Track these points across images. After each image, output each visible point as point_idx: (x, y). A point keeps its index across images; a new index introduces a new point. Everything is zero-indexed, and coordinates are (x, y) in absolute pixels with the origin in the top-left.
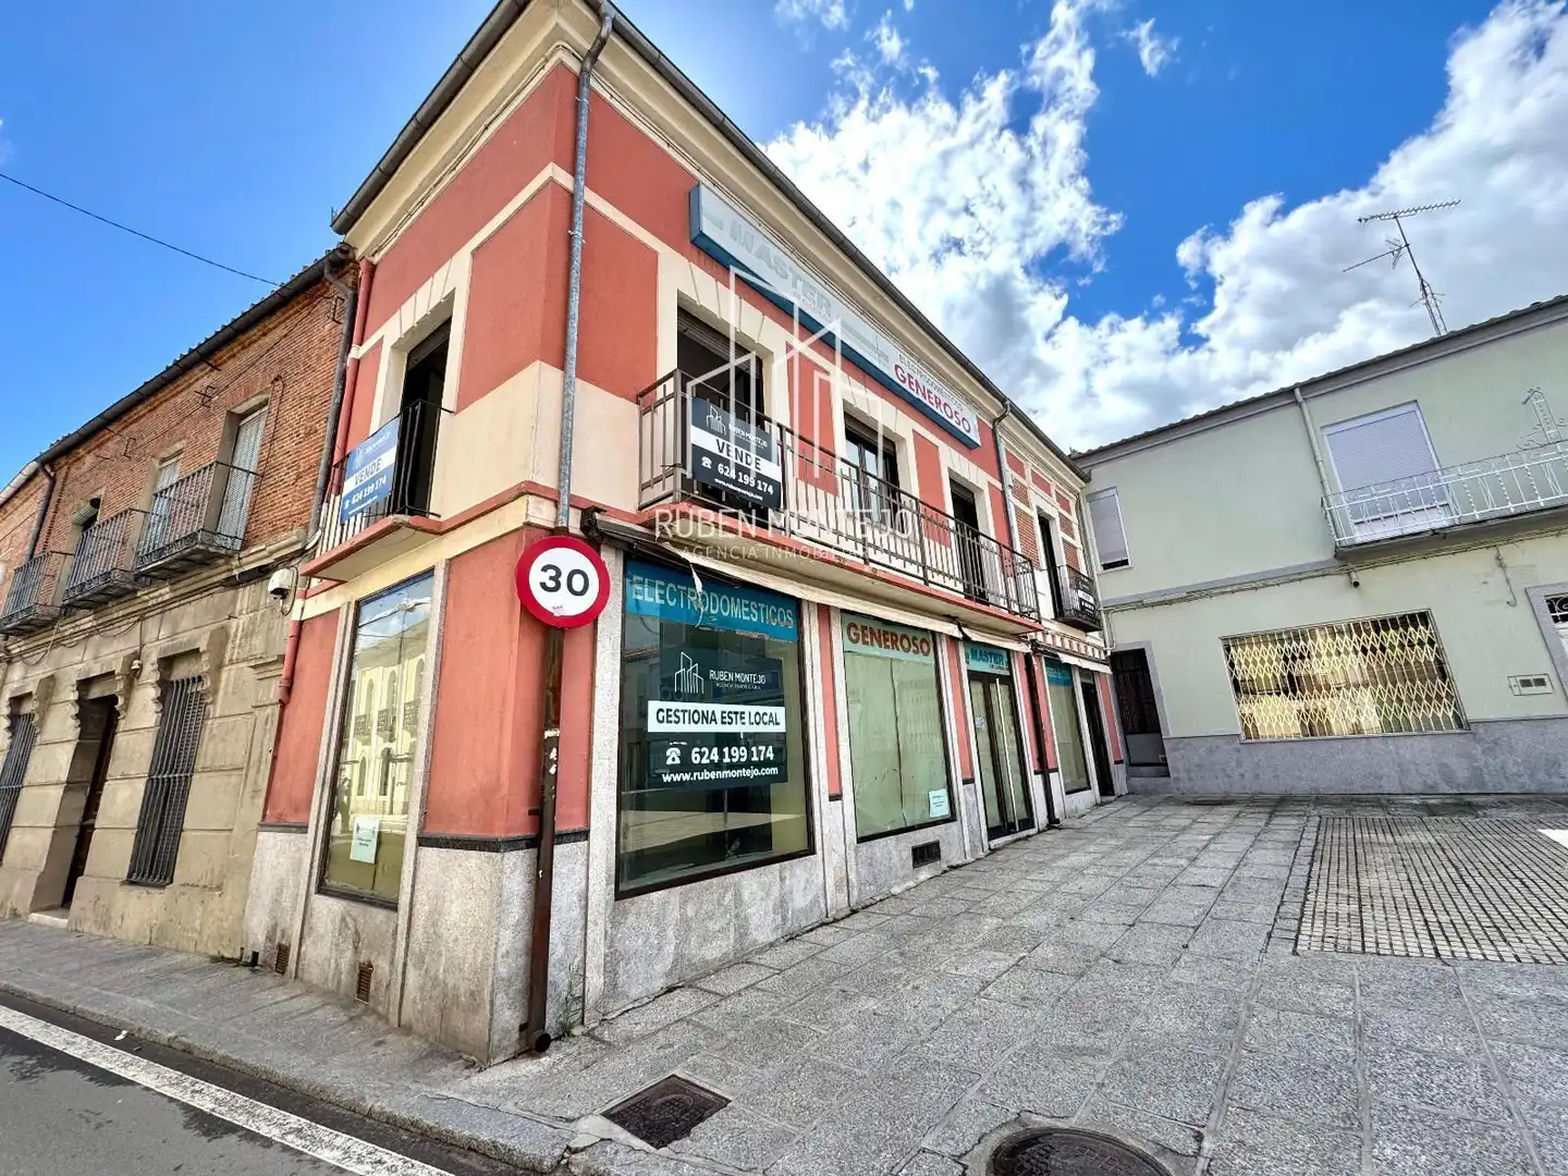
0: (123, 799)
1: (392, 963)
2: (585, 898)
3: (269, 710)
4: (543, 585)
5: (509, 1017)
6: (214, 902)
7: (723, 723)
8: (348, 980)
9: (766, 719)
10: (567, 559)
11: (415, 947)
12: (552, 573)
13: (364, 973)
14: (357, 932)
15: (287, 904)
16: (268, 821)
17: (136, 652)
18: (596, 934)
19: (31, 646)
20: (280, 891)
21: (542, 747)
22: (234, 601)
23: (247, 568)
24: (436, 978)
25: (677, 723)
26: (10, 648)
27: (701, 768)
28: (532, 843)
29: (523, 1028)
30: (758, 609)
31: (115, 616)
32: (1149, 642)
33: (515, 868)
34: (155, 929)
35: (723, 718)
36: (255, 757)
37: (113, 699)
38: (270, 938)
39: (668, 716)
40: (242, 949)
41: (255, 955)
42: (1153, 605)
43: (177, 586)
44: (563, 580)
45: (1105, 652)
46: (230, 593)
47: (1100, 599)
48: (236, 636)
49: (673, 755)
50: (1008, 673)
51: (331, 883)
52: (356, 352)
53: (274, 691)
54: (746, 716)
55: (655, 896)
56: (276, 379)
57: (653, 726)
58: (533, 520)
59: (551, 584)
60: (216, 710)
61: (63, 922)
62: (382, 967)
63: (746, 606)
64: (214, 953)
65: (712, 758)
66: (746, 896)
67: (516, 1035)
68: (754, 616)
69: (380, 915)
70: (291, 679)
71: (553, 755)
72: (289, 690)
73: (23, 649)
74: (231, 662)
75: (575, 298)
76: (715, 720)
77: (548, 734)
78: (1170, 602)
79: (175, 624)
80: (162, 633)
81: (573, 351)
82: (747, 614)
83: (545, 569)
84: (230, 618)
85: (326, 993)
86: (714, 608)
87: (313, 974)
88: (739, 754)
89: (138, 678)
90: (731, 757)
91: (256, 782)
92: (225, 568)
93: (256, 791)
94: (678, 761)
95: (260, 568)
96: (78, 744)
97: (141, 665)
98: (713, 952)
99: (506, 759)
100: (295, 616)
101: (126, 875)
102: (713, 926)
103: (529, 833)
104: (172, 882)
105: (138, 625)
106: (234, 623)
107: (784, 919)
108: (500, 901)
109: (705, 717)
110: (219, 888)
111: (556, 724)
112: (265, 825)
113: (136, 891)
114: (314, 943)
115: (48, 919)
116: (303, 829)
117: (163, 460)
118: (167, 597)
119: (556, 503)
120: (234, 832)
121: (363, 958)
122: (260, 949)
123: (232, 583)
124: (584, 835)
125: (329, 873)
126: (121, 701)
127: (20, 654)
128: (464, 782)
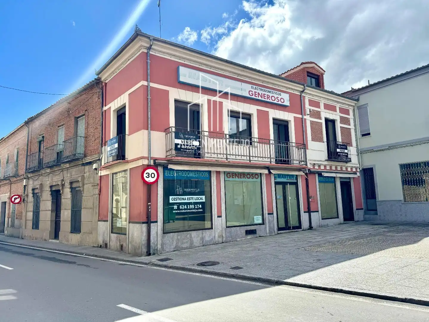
0: (66, 214)
1: (126, 244)
2: (157, 233)
3: (97, 196)
4: (146, 177)
5: (145, 250)
6: (91, 236)
7: (188, 200)
8: (119, 247)
9: (199, 199)
10: (150, 171)
11: (130, 240)
12: (148, 174)
13: (122, 246)
14: (120, 239)
15: (106, 235)
16: (99, 219)
17: (62, 179)
18: (159, 239)
19: (34, 175)
20: (104, 233)
21: (148, 206)
22: (84, 169)
23: (87, 162)
24: (133, 245)
25: (176, 200)
26: (28, 175)
27: (182, 210)
28: (147, 223)
29: (147, 252)
30: (198, 173)
31: (55, 170)
32: (375, 165)
33: (144, 226)
34: (79, 242)
35: (188, 199)
36: (95, 205)
37: (59, 191)
38: (103, 242)
39: (174, 199)
40: (98, 245)
41: (101, 246)
42: (377, 151)
43: (71, 164)
44: (150, 175)
45: (360, 169)
46: (83, 167)
47: (359, 148)
48: (86, 178)
49: (175, 207)
50: (296, 181)
51: (114, 231)
52: (105, 108)
53: (97, 191)
54: (194, 198)
55: (171, 234)
56: (86, 110)
57: (171, 201)
58: (143, 164)
59: (148, 176)
60: (84, 195)
61: (58, 241)
62: (124, 245)
63: (194, 173)
64: (92, 246)
65: (185, 207)
66: (193, 236)
67: (146, 253)
68: (197, 175)
69: (123, 236)
70: (100, 189)
71: (150, 207)
72: (100, 191)
73: (31, 176)
74: (86, 184)
75: (149, 113)
76: (186, 200)
77: (149, 204)
78: (383, 150)
79: (71, 174)
80: (68, 175)
81: (149, 126)
82: (195, 175)
83: (146, 174)
84: (84, 173)
85: (115, 250)
86: (185, 175)
87: (112, 247)
88: (192, 206)
89: (64, 186)
90: (190, 207)
91: (96, 212)
92: (81, 161)
93: (96, 213)
94: (176, 208)
95: (90, 162)
96: (52, 201)
97: (64, 183)
98: (184, 246)
99: (142, 208)
100: (99, 175)
101: (70, 230)
102: (185, 241)
103: (146, 221)
104: (81, 232)
105: (62, 172)
106: (85, 175)
107: (203, 242)
108: (142, 232)
109: (183, 199)
110: (91, 233)
111: (150, 202)
112: (99, 221)
113: (73, 234)
114: (112, 242)
115: (54, 241)
116: (107, 221)
117: (59, 127)
118: (68, 166)
119: (148, 159)
120: (93, 222)
121: (121, 244)
122: (102, 244)
123: (83, 165)
124: (156, 222)
125: (114, 229)
126: (61, 191)
127: (31, 177)
128: (136, 212)
